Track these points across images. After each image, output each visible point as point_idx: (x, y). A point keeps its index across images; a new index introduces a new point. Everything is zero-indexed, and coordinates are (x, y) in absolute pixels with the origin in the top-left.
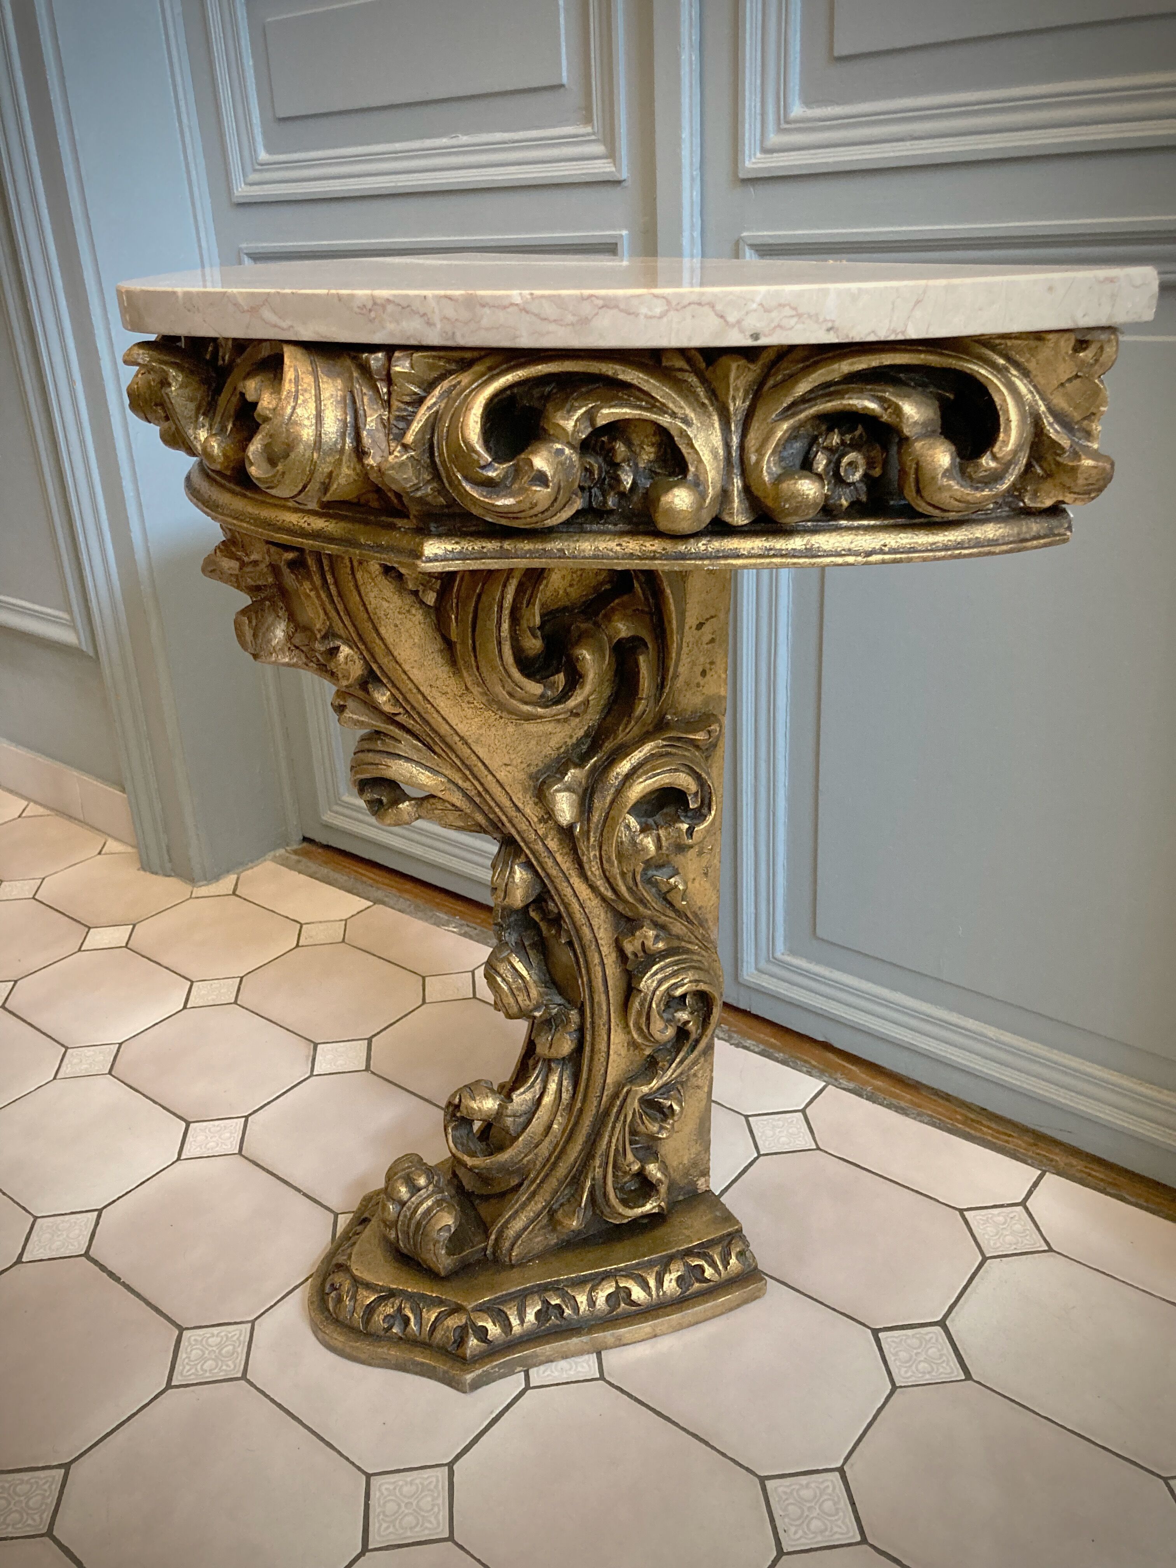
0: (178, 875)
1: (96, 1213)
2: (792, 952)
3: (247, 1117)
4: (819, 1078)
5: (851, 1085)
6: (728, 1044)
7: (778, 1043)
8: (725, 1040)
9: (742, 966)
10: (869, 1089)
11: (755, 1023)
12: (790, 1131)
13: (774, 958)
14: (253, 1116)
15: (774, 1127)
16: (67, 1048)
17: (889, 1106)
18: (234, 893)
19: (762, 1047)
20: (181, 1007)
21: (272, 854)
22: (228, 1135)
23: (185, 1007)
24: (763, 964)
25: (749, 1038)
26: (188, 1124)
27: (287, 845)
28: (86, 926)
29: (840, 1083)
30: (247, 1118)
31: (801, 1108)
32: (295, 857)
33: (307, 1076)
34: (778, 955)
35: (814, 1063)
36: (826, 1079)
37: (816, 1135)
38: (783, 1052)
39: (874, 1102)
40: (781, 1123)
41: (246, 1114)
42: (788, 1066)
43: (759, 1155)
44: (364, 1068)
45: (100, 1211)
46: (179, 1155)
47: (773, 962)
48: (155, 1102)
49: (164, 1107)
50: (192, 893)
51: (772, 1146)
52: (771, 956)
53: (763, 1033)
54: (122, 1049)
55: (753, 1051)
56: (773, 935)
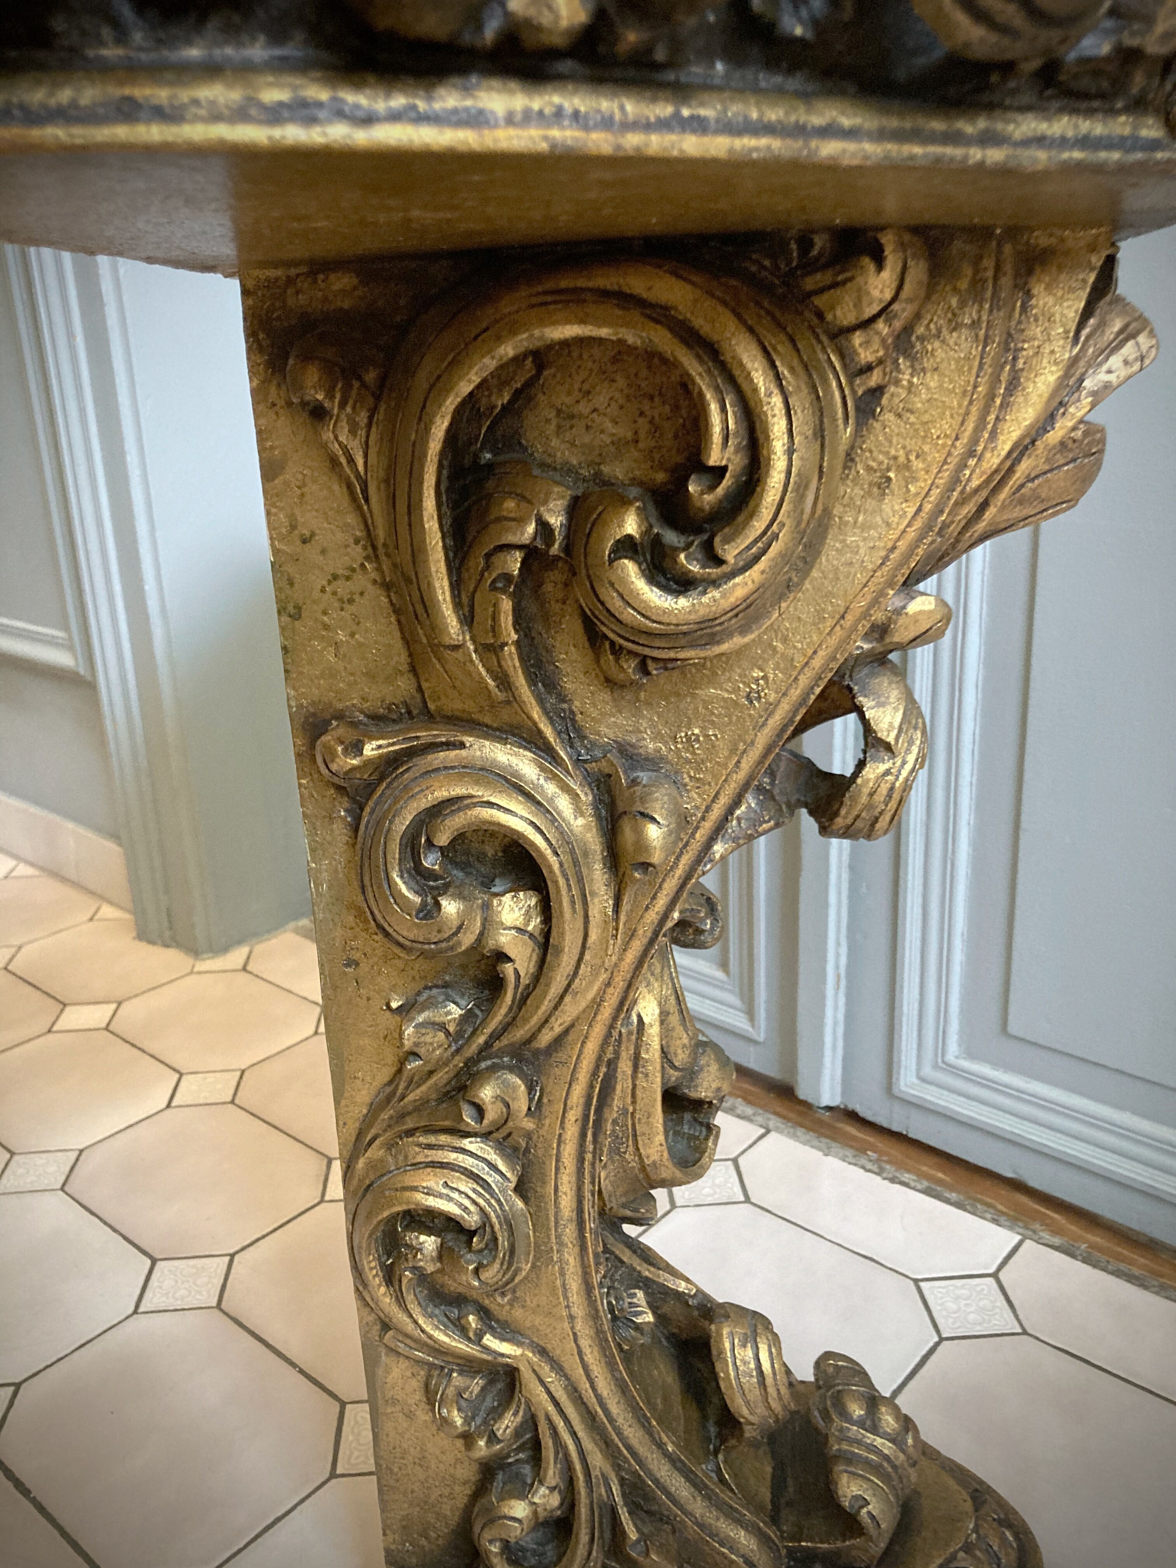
0: (179, 946)
1: (12, 1388)
2: (971, 1055)
3: (232, 1256)
4: (1011, 1228)
5: (1057, 1241)
6: (878, 1178)
7: (947, 1179)
8: (874, 1173)
9: (899, 1073)
10: (1084, 1246)
11: (913, 1152)
12: (982, 1304)
13: (944, 1062)
14: (241, 1254)
15: (957, 1298)
16: (12, 1154)
17: (1117, 1273)
18: (244, 969)
19: (926, 1184)
20: (164, 1105)
21: (292, 925)
22: (206, 1279)
23: (169, 1106)
24: (928, 1071)
25: (909, 1171)
26: (154, 1261)
28: (61, 1002)
29: (1040, 1238)
31: (991, 1270)
33: (316, 1201)
34: (950, 1058)
35: (1000, 1207)
36: (1021, 1231)
37: (1019, 1312)
38: (956, 1192)
39: (1095, 1266)
40: (964, 1292)
41: (232, 1251)
42: (965, 1210)
43: (942, 1339)
45: (18, 1386)
46: (137, 1306)
47: (941, 1068)
48: (115, 1230)
49: (125, 1238)
50: (193, 967)
51: (956, 1325)
52: (940, 1060)
53: (925, 1165)
54: (82, 1158)
55: (914, 1189)
56: (944, 1032)
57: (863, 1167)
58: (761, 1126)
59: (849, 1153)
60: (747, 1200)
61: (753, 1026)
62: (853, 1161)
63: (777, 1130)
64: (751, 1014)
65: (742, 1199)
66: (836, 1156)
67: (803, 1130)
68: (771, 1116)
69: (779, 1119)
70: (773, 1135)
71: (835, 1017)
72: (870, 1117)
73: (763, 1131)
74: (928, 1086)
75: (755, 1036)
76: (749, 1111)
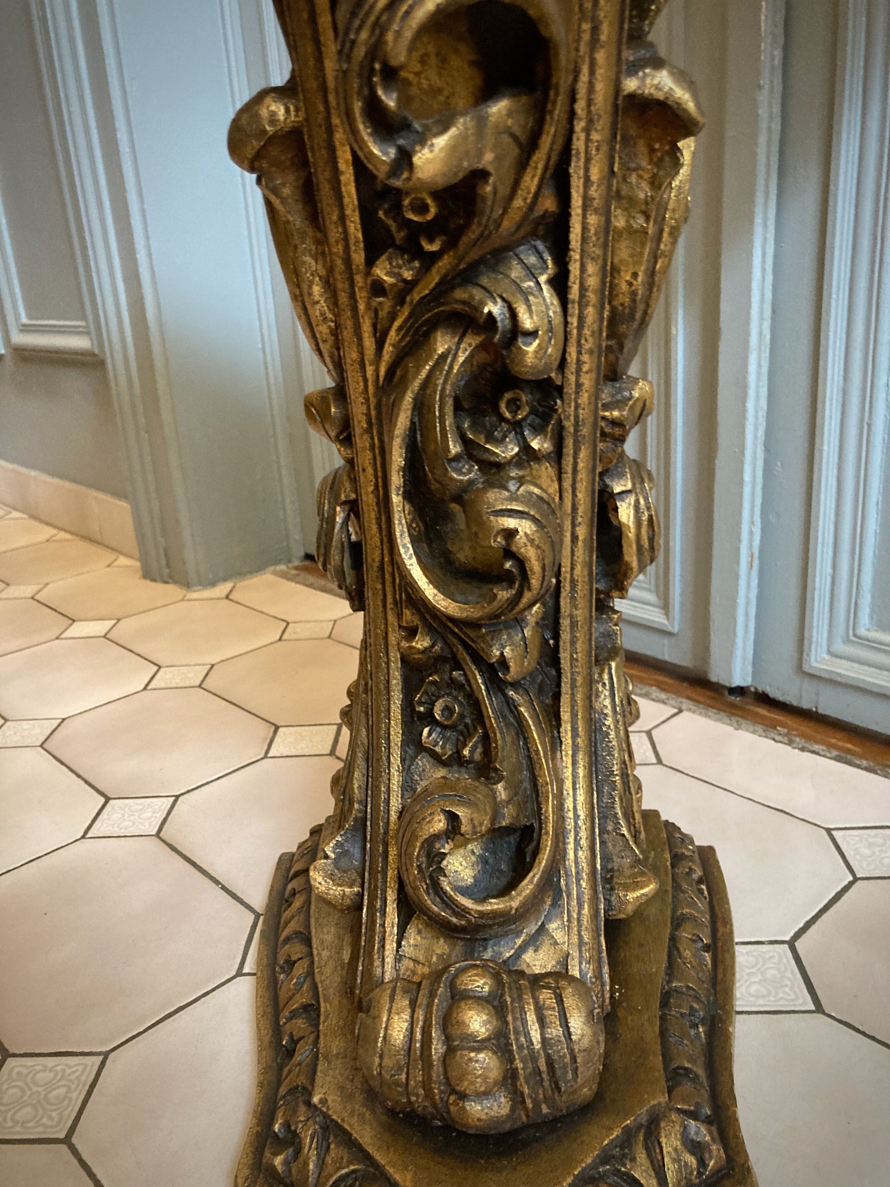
0: (175, 582)
2: (883, 626)
6: (789, 748)
7: (857, 749)
8: (785, 744)
9: (809, 649)
13: (855, 635)
14: (185, 796)
15: (872, 846)
16: (6, 720)
18: (227, 597)
19: (835, 753)
20: (141, 688)
21: (272, 568)
22: (150, 814)
23: (144, 689)
24: (839, 645)
26: (108, 800)
27: (290, 561)
28: (71, 619)
30: (177, 797)
32: (294, 572)
33: (259, 757)
34: (862, 631)
38: (866, 759)
41: (178, 793)
42: (876, 773)
43: (856, 879)
44: (328, 752)
46: (86, 832)
47: (852, 642)
48: (79, 776)
49: (86, 782)
50: (185, 596)
51: (873, 867)
52: (851, 633)
53: (834, 738)
54: (63, 725)
55: (824, 756)
56: (856, 604)
57: (774, 739)
58: (674, 707)
59: (759, 728)
60: (660, 762)
61: (668, 619)
62: (764, 734)
63: (689, 710)
64: (665, 607)
65: (654, 761)
66: (747, 730)
67: (714, 711)
68: (684, 700)
69: (692, 703)
70: (685, 714)
71: (747, 598)
72: (780, 697)
73: (676, 710)
74: (838, 660)
75: (670, 629)
76: (663, 696)
